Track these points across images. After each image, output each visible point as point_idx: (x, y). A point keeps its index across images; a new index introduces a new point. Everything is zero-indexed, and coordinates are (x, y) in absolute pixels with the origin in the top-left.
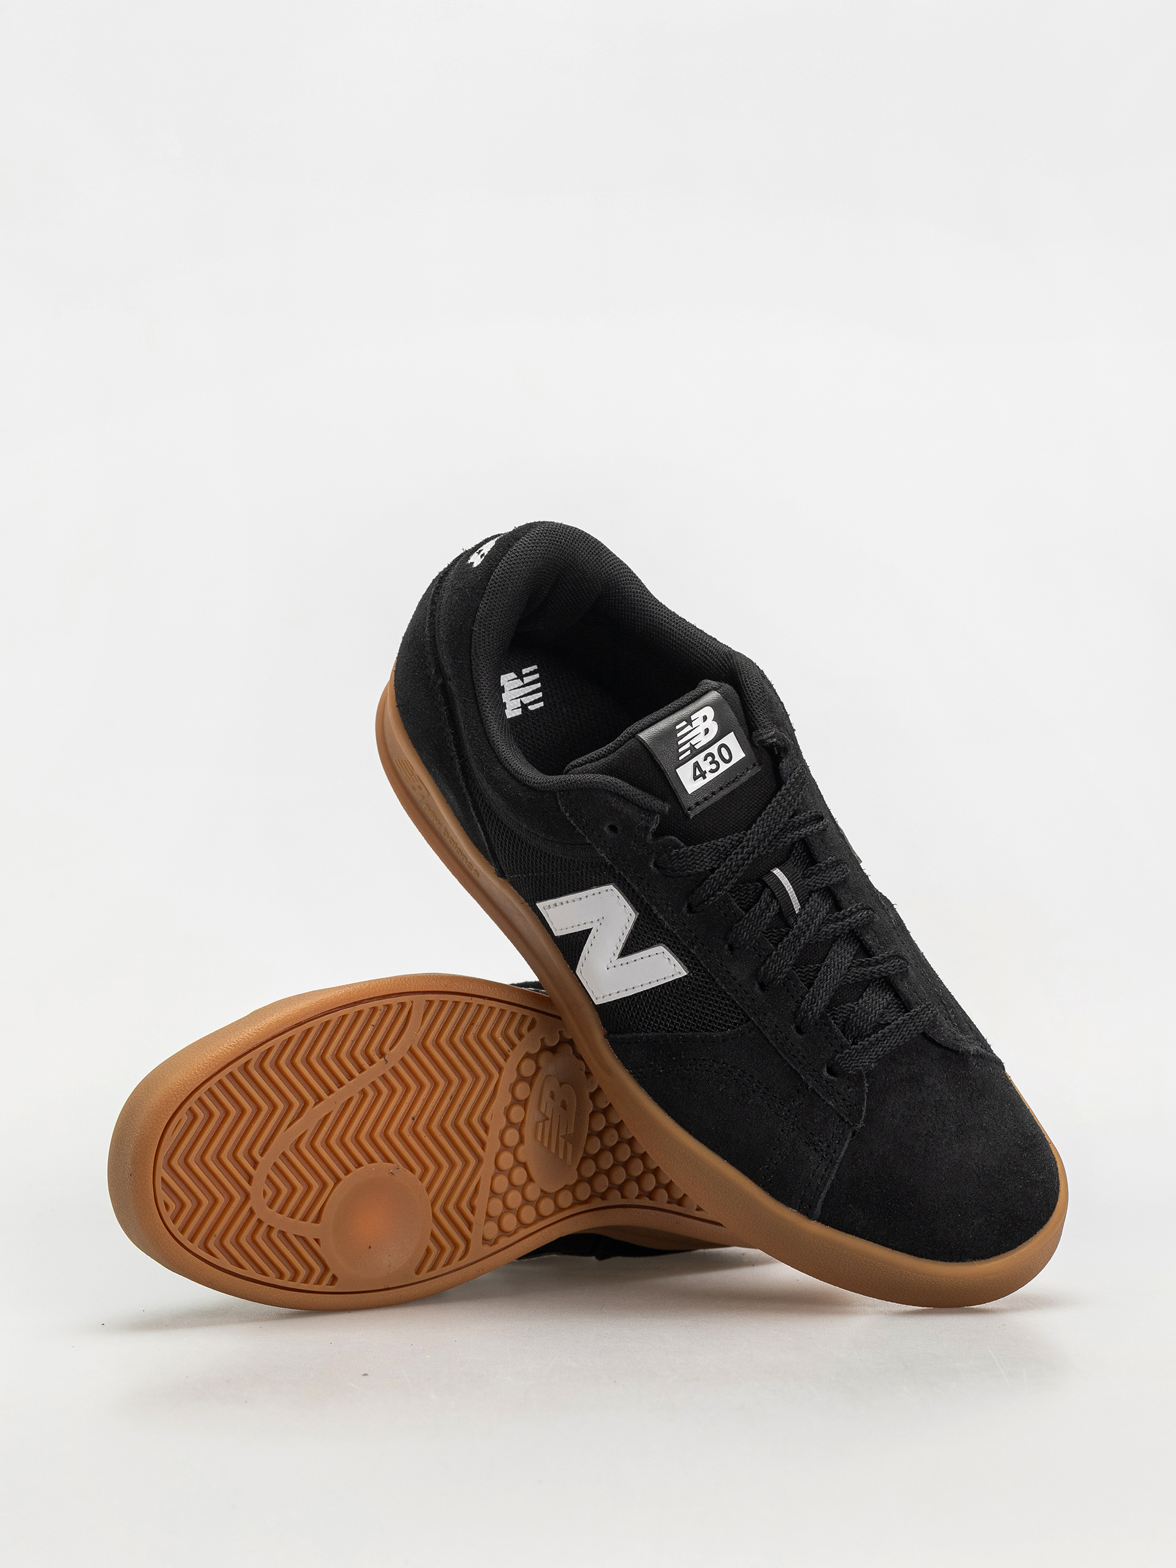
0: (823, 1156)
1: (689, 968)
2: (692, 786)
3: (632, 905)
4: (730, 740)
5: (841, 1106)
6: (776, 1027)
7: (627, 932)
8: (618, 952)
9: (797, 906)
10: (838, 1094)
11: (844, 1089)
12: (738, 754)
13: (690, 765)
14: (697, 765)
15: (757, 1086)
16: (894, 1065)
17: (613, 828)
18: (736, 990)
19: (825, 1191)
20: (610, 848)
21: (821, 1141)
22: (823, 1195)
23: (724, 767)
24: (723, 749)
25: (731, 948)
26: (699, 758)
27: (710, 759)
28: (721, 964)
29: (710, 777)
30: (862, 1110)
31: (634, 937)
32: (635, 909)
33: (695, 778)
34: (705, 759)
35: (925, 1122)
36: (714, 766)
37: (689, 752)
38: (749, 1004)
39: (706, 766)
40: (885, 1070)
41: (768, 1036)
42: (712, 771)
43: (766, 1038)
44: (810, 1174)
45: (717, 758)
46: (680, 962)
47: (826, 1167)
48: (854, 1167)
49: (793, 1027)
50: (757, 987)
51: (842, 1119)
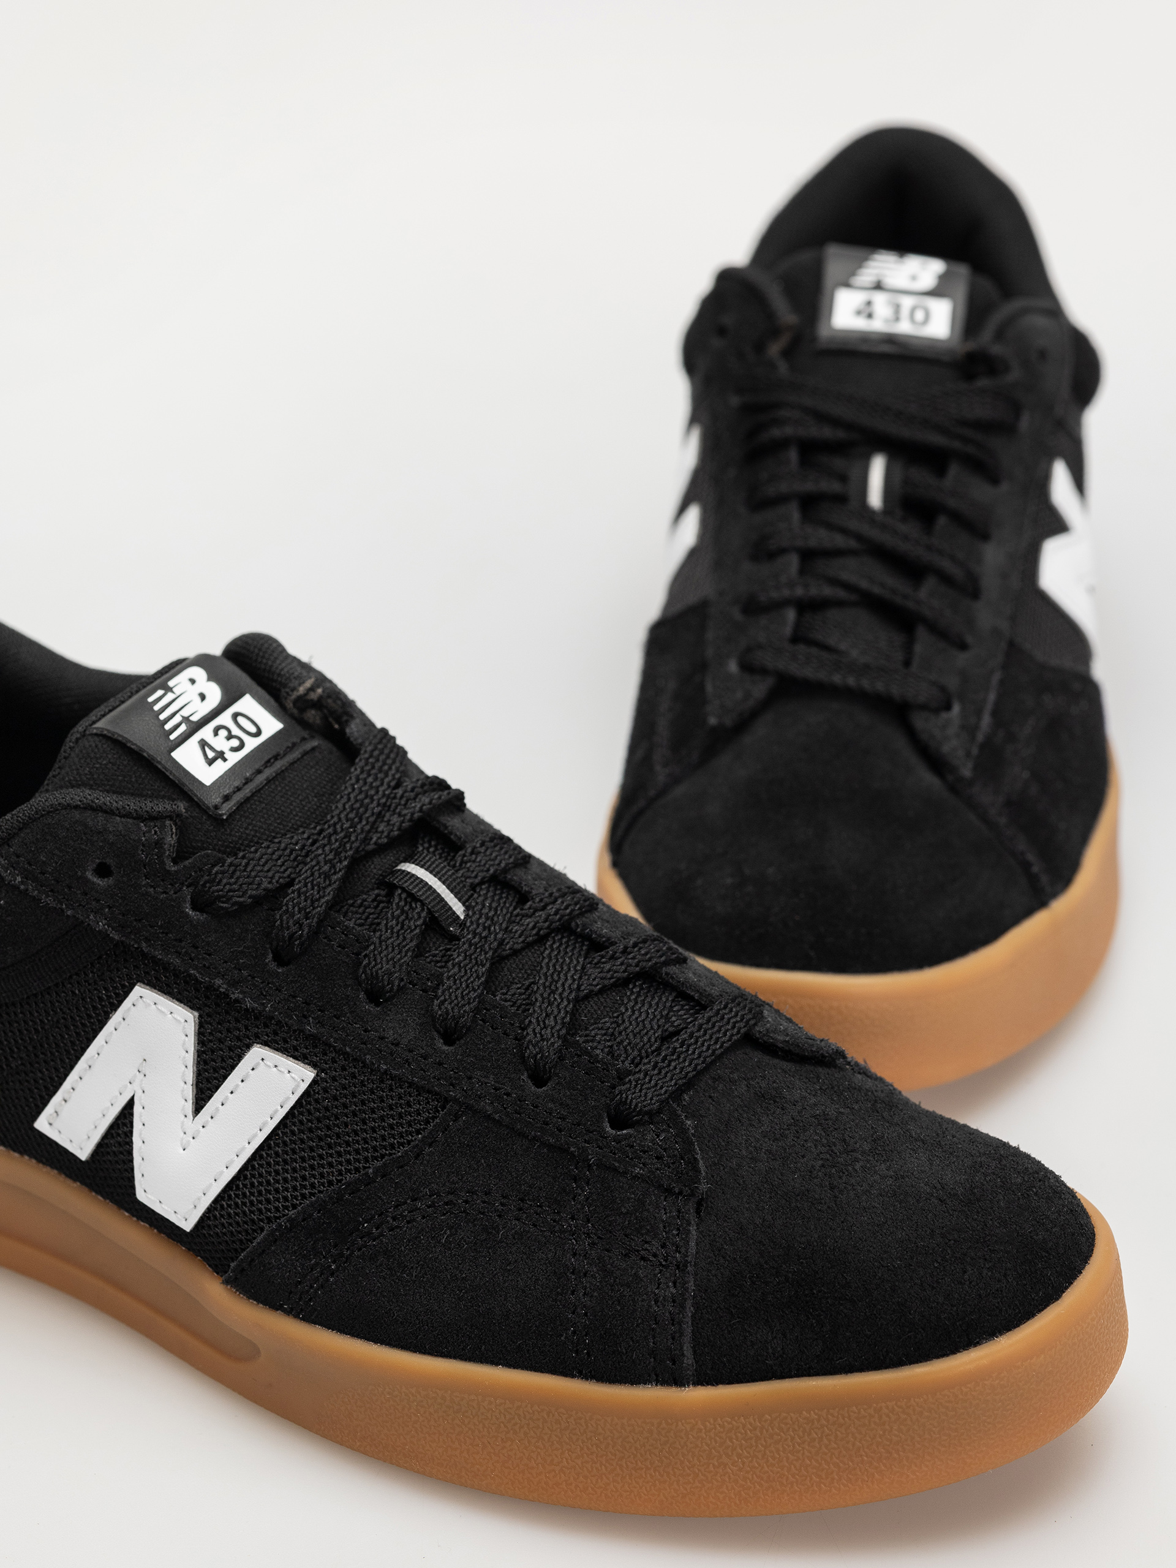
0: (661, 1264)
1: (314, 1065)
2: (207, 775)
3: (182, 1005)
4: (248, 704)
5: (657, 1169)
6: (496, 1089)
7: (190, 1058)
8: (189, 1107)
9: (458, 908)
10: (644, 1152)
11: (652, 1141)
12: (271, 725)
13: (193, 742)
14: (203, 744)
15: (502, 1204)
16: (721, 1085)
17: (103, 871)
18: (407, 1061)
19: (689, 1320)
20: (110, 907)
21: (647, 1242)
22: (688, 1330)
23: (251, 744)
24: (240, 719)
25: (374, 997)
26: (206, 733)
27: (223, 733)
28: (366, 1031)
29: (234, 758)
30: (696, 1159)
31: (206, 1062)
32: (189, 1009)
33: (210, 762)
34: (216, 733)
35: (813, 1150)
36: (235, 743)
37: (183, 728)
38: (437, 1073)
39: (220, 743)
40: (710, 1097)
41: (489, 1110)
42: (235, 750)
43: (488, 1117)
44: (650, 1302)
45: (236, 731)
46: (296, 1062)
47: (673, 1279)
48: (722, 1261)
49: (525, 1077)
50: (440, 1043)
51: (669, 1191)
